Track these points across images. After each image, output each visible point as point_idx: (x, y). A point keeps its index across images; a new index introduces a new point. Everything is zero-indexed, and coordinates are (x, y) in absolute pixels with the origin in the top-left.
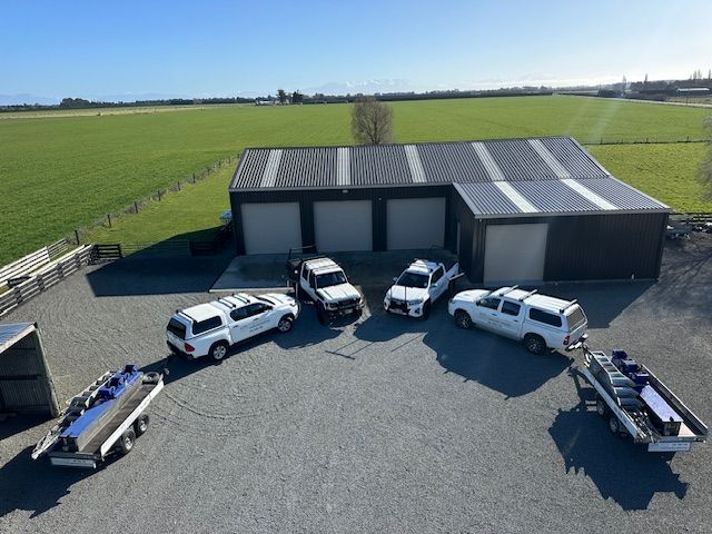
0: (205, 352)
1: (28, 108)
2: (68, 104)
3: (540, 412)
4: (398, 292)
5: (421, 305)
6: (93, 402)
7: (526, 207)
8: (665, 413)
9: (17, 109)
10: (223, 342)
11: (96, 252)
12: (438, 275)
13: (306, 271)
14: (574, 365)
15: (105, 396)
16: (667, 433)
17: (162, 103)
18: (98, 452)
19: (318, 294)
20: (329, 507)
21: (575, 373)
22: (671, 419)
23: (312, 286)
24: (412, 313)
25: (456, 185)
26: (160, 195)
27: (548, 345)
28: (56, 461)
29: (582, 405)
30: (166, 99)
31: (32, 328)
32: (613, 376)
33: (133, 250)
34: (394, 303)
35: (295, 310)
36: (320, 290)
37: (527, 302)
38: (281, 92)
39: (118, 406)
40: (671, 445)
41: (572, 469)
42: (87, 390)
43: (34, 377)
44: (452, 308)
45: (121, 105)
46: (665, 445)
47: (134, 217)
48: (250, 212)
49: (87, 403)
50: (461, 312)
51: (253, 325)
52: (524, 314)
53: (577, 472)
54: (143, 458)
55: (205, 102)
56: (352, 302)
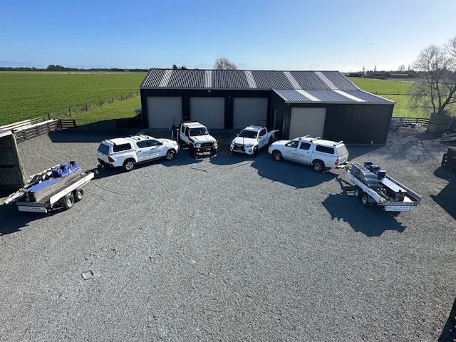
0: (121, 164)
1: (28, 69)
2: (51, 68)
3: (320, 195)
4: (239, 140)
5: (253, 148)
6: (47, 178)
7: (314, 99)
8: (396, 188)
9: (22, 69)
10: (132, 160)
11: (60, 123)
12: (263, 133)
13: (183, 128)
14: (339, 177)
15: (56, 175)
16: (397, 199)
17: (106, 70)
18: (49, 202)
19: (190, 139)
20: (193, 235)
21: (340, 180)
22: (400, 191)
23: (187, 135)
24: (247, 152)
25: (274, 90)
26: (101, 104)
27: (326, 166)
28: (21, 209)
29: (344, 193)
30: (109, 68)
31: (10, 133)
32: (365, 172)
33: (82, 124)
34: (236, 146)
35: (176, 148)
36: (192, 138)
37: (314, 142)
38: (175, 66)
39: (64, 182)
40: (399, 207)
41: (336, 219)
42: (45, 171)
43: (12, 166)
44: (271, 150)
45: (83, 70)
46: (395, 207)
47: (85, 113)
48: (152, 101)
49: (44, 177)
50: (276, 152)
51: (151, 152)
52: (312, 148)
53: (339, 220)
54: (78, 211)
55: (131, 70)
56: (211, 144)
